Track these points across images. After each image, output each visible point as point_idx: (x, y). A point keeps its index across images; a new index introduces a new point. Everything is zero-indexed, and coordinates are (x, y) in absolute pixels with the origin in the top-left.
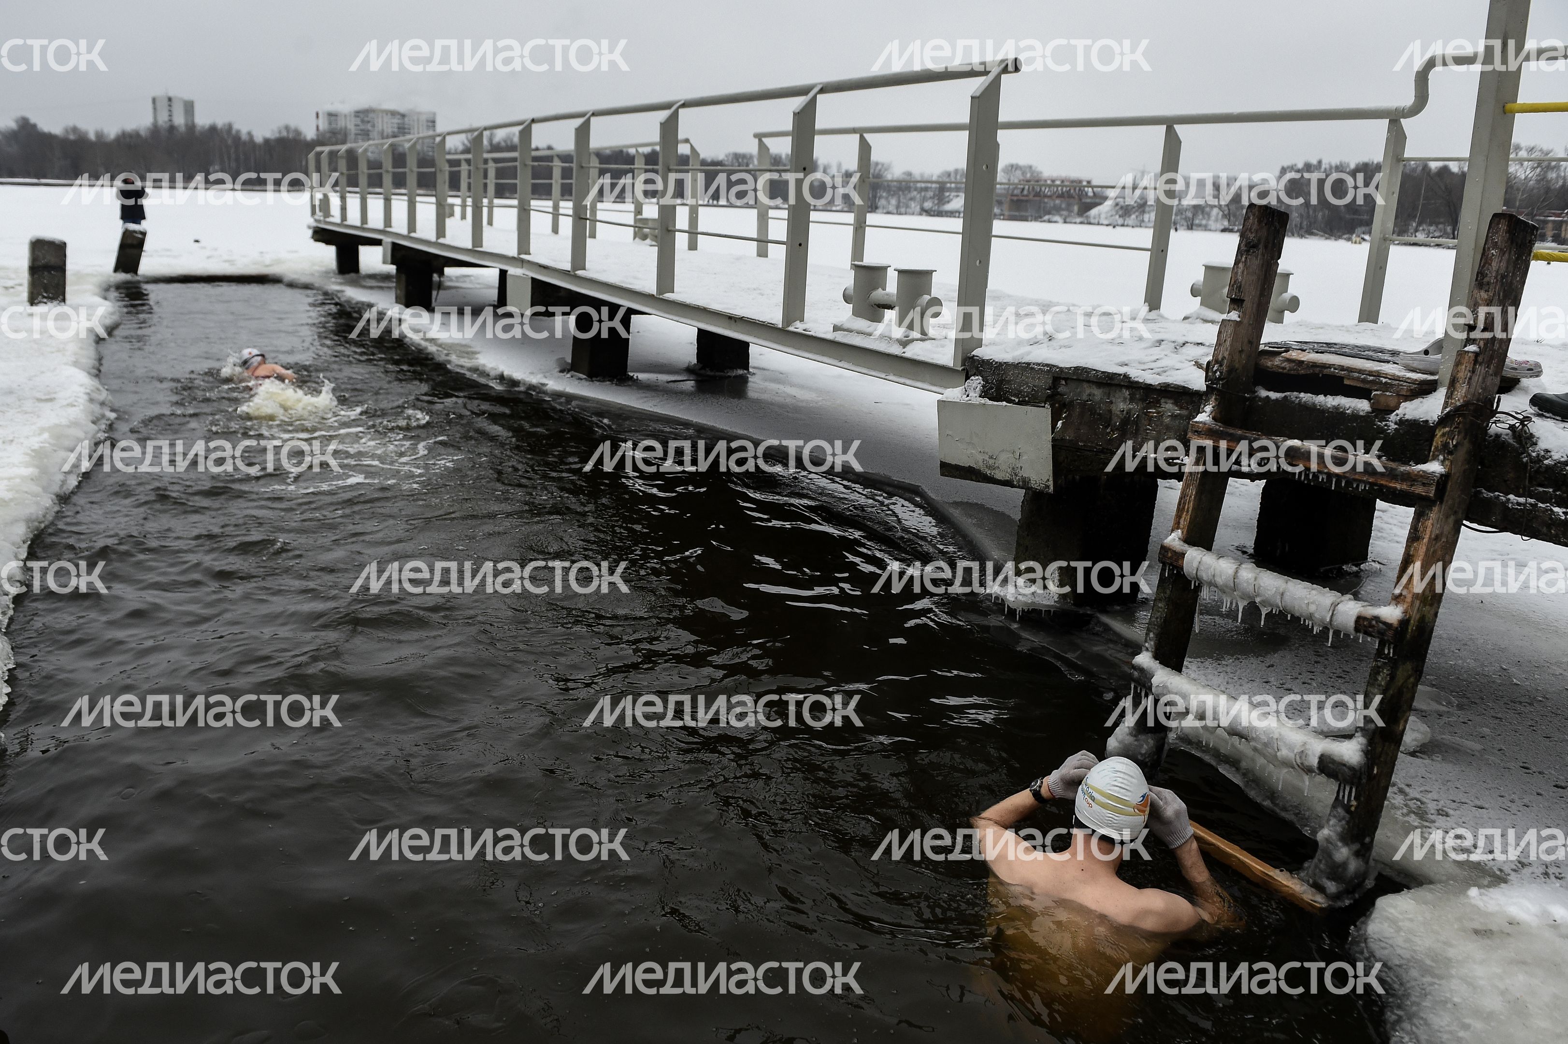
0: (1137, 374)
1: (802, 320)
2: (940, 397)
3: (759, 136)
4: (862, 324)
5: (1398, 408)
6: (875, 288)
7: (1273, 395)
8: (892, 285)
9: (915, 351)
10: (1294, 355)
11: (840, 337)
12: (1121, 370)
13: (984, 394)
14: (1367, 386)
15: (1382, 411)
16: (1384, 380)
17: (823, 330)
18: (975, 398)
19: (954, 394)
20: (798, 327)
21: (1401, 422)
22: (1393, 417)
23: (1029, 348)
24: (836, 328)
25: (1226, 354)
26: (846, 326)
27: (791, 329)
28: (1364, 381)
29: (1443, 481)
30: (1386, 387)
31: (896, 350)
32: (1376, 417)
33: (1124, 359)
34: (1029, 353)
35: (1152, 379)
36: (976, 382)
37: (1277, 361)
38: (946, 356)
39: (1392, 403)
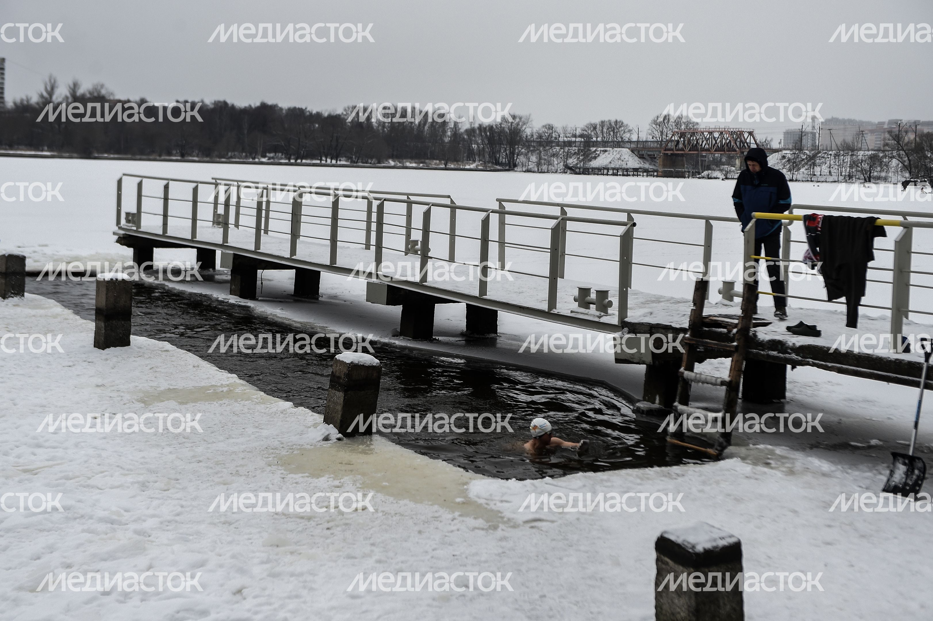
0: (674, 325)
1: (556, 309)
3: (500, 201)
4: (582, 310)
6: (587, 297)
7: (707, 329)
8: (593, 296)
9: (604, 320)
10: (711, 318)
11: (573, 315)
12: (669, 324)
14: (726, 326)
17: (566, 312)
19: (618, 334)
20: (555, 311)
22: (732, 333)
23: (643, 318)
24: (572, 312)
25: (694, 318)
26: (576, 311)
27: (552, 312)
29: (736, 347)
31: (597, 319)
32: (728, 333)
33: (671, 321)
34: (642, 320)
35: (678, 326)
36: (626, 330)
37: (707, 320)
38: (615, 320)
39: (731, 329)
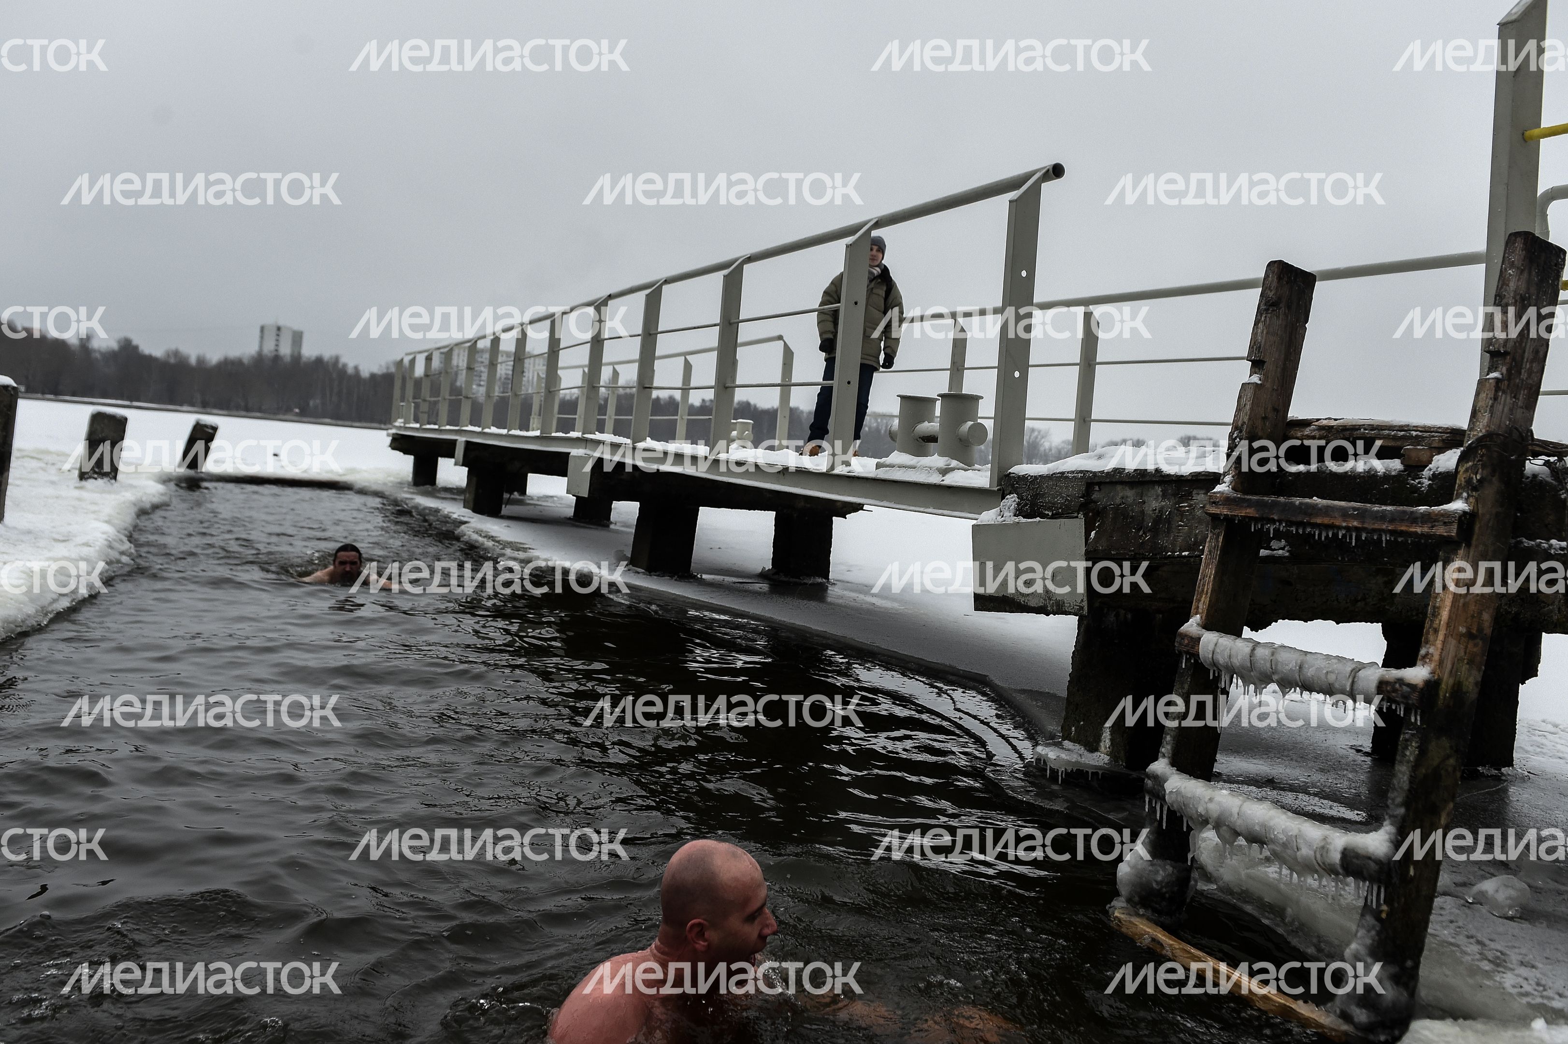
2: (974, 522)
5: (1430, 462)
6: (921, 420)
9: (954, 479)
10: (1324, 422)
13: (1020, 512)
14: (1399, 443)
15: (1414, 468)
16: (1414, 433)
18: (1010, 518)
19: (989, 516)
21: (1434, 477)
22: (1426, 473)
25: (1246, 420)
28: (1395, 438)
30: (1417, 440)
31: (935, 479)
32: (1409, 475)
36: (1011, 500)
37: (1307, 431)
38: (983, 476)
39: (1424, 457)
